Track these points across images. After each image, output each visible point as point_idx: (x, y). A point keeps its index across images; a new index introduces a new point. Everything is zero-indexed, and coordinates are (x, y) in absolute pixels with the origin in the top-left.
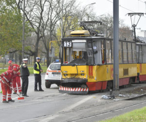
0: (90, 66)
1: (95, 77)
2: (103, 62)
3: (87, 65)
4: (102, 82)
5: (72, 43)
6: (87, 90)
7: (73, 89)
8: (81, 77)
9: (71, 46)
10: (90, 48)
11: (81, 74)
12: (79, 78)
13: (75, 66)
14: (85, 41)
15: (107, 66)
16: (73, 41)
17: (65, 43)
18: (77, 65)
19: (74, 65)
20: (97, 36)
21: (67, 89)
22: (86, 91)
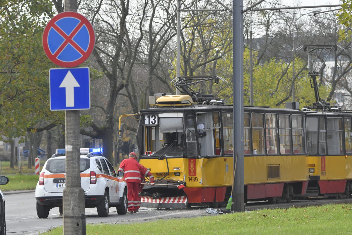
0: (190, 159)
1: (200, 179)
2: (217, 152)
3: (184, 157)
4: (216, 188)
5: (159, 119)
6: (186, 202)
7: (160, 199)
8: (174, 178)
9: (156, 123)
10: (191, 126)
11: (175, 174)
12: (170, 181)
13: (165, 160)
14: (181, 115)
15: (225, 160)
16: (161, 115)
17: (146, 118)
18: (167, 158)
19: (162, 158)
20: (208, 104)
21: (150, 200)
22: (183, 203)
